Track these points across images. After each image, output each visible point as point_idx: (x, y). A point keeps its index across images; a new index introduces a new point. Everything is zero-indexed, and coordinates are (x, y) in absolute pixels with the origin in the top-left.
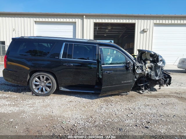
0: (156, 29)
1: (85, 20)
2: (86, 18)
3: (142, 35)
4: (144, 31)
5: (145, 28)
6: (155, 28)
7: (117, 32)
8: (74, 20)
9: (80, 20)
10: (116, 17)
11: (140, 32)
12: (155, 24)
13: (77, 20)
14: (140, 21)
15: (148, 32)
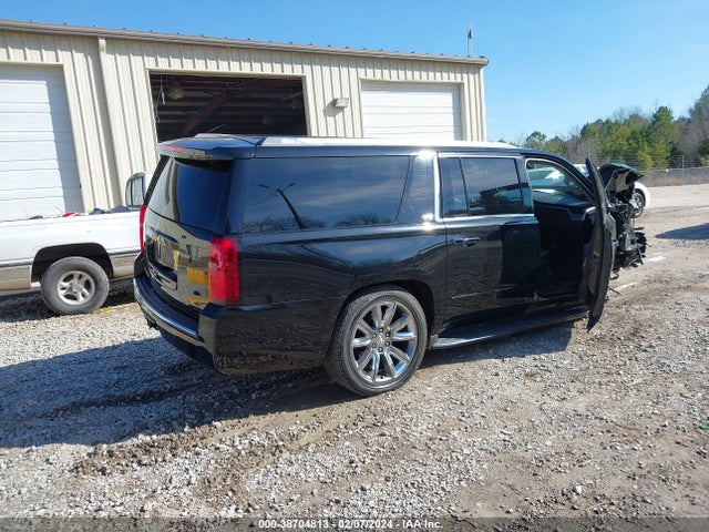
0: (369, 98)
1: (107, 59)
2: (111, 50)
3: (330, 119)
4: (334, 107)
5: (337, 96)
6: (364, 95)
7: (180, 113)
8: (49, 57)
9: (79, 57)
10: (235, 52)
11: (324, 111)
12: (363, 81)
13: (64, 57)
14: (317, 68)
15: (347, 111)
